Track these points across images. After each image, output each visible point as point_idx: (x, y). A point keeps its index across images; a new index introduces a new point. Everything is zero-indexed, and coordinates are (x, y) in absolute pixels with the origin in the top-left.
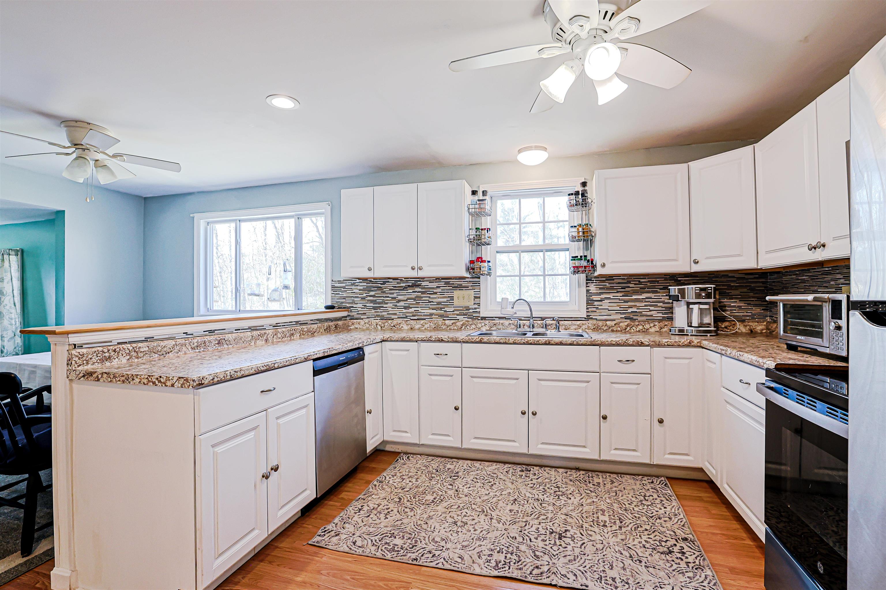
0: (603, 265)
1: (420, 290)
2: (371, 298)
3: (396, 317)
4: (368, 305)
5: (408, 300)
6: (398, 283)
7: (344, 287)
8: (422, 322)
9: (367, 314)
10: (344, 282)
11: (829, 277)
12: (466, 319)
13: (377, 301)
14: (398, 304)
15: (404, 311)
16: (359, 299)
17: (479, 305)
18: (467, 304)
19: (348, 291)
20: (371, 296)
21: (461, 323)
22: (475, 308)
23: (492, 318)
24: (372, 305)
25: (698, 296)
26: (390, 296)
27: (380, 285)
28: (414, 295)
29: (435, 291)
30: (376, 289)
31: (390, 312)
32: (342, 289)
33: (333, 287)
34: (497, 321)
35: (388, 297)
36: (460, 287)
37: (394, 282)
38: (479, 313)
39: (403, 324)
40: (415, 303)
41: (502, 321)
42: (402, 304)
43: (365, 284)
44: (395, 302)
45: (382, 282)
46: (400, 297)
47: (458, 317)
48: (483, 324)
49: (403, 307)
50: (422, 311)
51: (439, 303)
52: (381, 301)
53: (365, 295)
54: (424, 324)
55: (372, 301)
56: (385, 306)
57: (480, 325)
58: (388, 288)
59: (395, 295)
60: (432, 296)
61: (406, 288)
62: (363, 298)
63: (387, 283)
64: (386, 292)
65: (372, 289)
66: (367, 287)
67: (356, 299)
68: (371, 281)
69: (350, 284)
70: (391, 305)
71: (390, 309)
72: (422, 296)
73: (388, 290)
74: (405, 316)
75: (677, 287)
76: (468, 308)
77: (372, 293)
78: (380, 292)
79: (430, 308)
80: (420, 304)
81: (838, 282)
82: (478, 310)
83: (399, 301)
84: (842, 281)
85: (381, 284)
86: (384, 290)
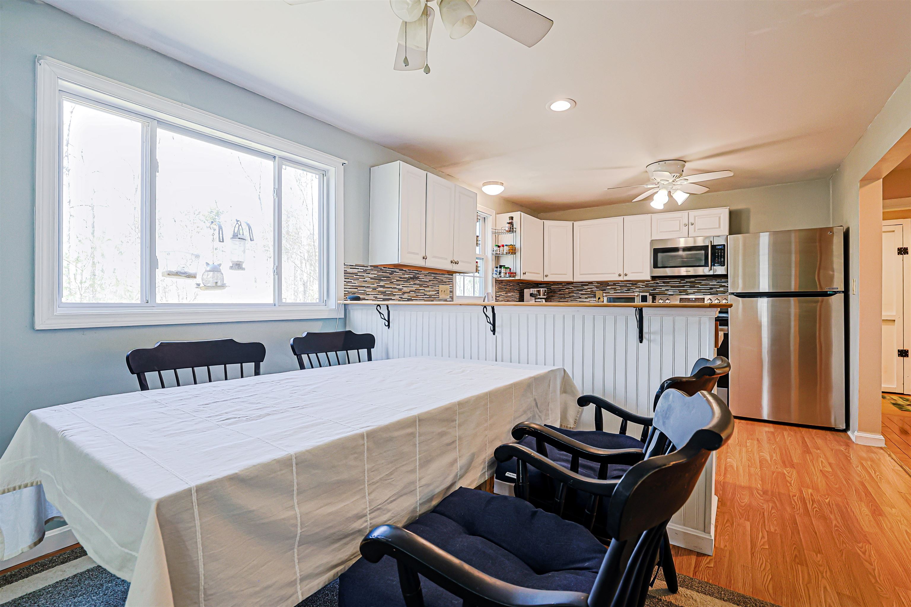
0: (525, 274)
1: (419, 282)
2: (381, 289)
4: (378, 296)
5: (411, 293)
6: (403, 274)
7: (356, 274)
10: (357, 267)
11: (586, 287)
13: (387, 292)
14: (403, 297)
16: (371, 290)
17: (452, 298)
18: (446, 297)
19: (360, 280)
20: (381, 286)
24: (382, 296)
25: (544, 295)
26: (397, 287)
27: (389, 275)
28: (414, 287)
29: (428, 284)
30: (385, 279)
32: (355, 276)
33: (346, 272)
36: (442, 282)
40: (415, 295)
42: (406, 296)
43: (375, 272)
44: (401, 294)
45: (391, 272)
51: (430, 296)
52: (390, 292)
53: (375, 285)
55: (382, 293)
56: (393, 298)
58: (396, 278)
59: (400, 287)
60: (426, 289)
61: (409, 279)
62: (374, 289)
63: (395, 273)
64: (394, 283)
65: (382, 279)
66: (378, 276)
67: (367, 290)
68: (381, 269)
69: (362, 270)
70: (398, 297)
72: (420, 289)
73: (395, 280)
75: (536, 289)
77: (382, 283)
78: (389, 282)
80: (419, 296)
81: (593, 289)
83: (404, 293)
84: (595, 289)
85: (391, 274)
86: (393, 280)
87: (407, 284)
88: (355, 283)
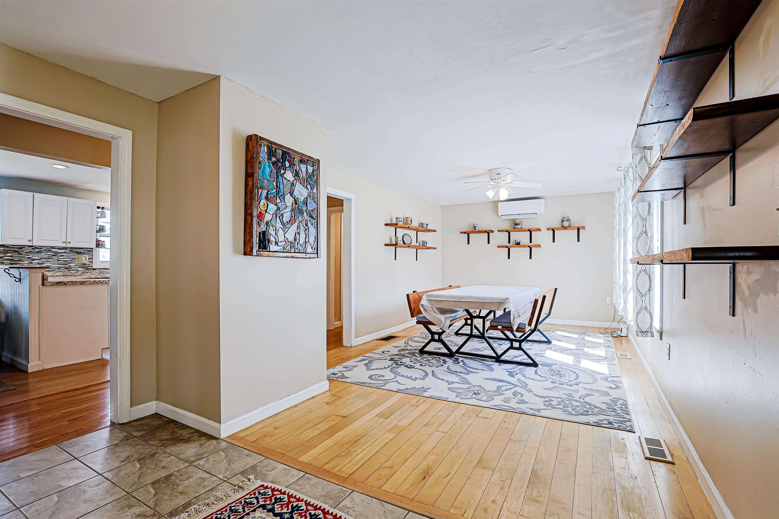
1: (51, 254)
2: (9, 258)
4: (4, 262)
5: (42, 260)
6: (33, 249)
8: (53, 272)
12: (84, 270)
14: (33, 262)
17: (92, 262)
18: (84, 262)
21: (81, 272)
22: (90, 264)
23: (100, 269)
24: (9, 262)
26: (26, 256)
27: (16, 250)
29: (62, 254)
30: (13, 252)
34: (102, 270)
35: (25, 257)
36: (80, 253)
37: (29, 248)
38: (92, 266)
41: (105, 270)
45: (19, 248)
46: (34, 258)
47: (79, 269)
48: (95, 272)
50: (53, 266)
51: (65, 261)
55: (8, 260)
56: (21, 262)
57: (93, 273)
58: (24, 252)
59: (30, 256)
60: (60, 257)
63: (23, 249)
65: (9, 252)
66: (4, 250)
68: (8, 247)
70: (27, 262)
71: (25, 264)
76: (85, 264)
78: (17, 254)
79: (58, 264)
82: (91, 265)
83: (34, 260)
86: (21, 253)
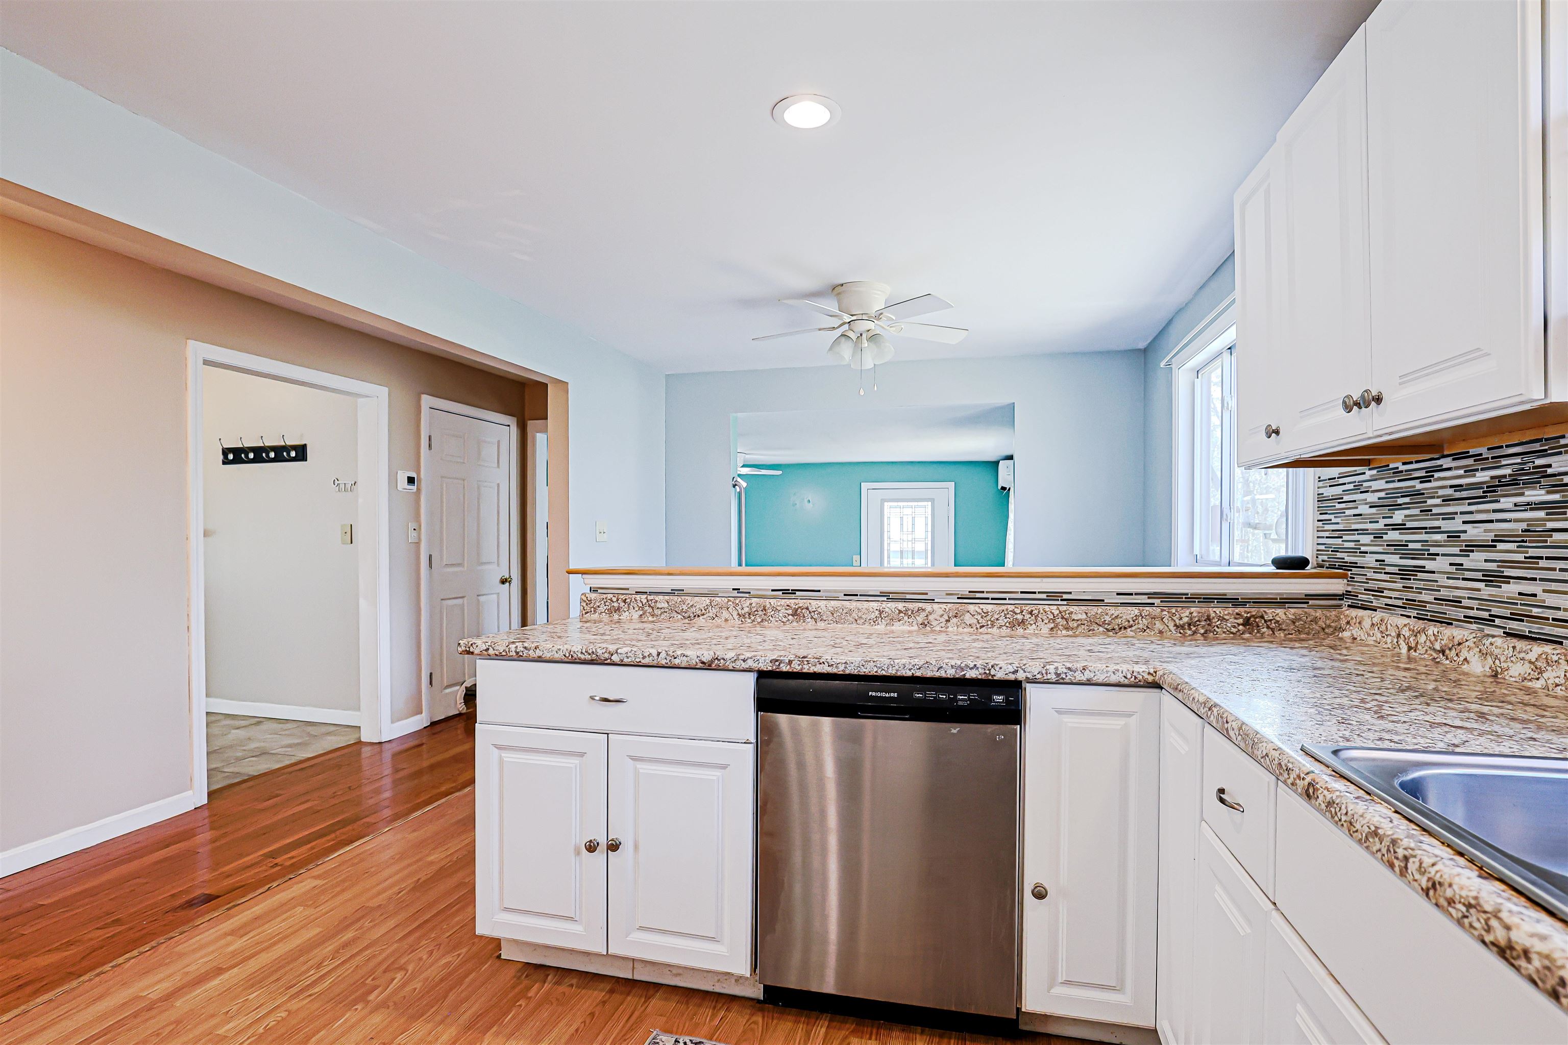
2: (1394, 536)
3: (1460, 614)
4: (1388, 560)
5: (1500, 546)
7: (1342, 499)
8: (1537, 649)
9: (1386, 593)
10: (1342, 481)
13: (1411, 546)
14: (1466, 562)
15: (1487, 591)
16: (1370, 539)
19: (1348, 512)
20: (1394, 528)
24: (1397, 560)
26: (1447, 525)
27: (1419, 485)
28: (1516, 522)
30: (1410, 499)
31: (1444, 593)
32: (1338, 506)
33: (1321, 499)
35: (1437, 530)
37: (1457, 468)
39: (1470, 648)
40: (1523, 557)
42: (1477, 560)
43: (1385, 484)
44: (1456, 550)
45: (1423, 474)
46: (1474, 533)
49: (1479, 575)
50: (1551, 600)
52: (1421, 546)
53: (1380, 525)
54: (1541, 664)
55: (1397, 548)
56: (1429, 566)
58: (1441, 492)
59: (1456, 525)
61: (1495, 489)
62: (1378, 536)
63: (1437, 475)
64: (1435, 511)
65: (1400, 501)
66: (1387, 492)
67: (1362, 539)
69: (1351, 486)
70: (1446, 565)
71: (1443, 580)
72: (1550, 525)
73: (1441, 501)
74: (1485, 615)
77: (1398, 517)
78: (1417, 511)
80: (1542, 563)
83: (1471, 547)
85: (1423, 480)
86: (1430, 502)
87: (1483, 510)
88: (1338, 523)
